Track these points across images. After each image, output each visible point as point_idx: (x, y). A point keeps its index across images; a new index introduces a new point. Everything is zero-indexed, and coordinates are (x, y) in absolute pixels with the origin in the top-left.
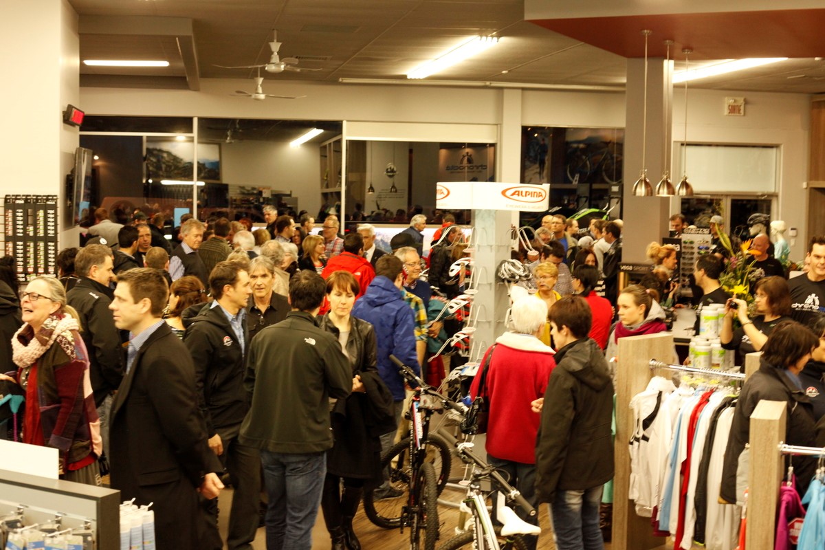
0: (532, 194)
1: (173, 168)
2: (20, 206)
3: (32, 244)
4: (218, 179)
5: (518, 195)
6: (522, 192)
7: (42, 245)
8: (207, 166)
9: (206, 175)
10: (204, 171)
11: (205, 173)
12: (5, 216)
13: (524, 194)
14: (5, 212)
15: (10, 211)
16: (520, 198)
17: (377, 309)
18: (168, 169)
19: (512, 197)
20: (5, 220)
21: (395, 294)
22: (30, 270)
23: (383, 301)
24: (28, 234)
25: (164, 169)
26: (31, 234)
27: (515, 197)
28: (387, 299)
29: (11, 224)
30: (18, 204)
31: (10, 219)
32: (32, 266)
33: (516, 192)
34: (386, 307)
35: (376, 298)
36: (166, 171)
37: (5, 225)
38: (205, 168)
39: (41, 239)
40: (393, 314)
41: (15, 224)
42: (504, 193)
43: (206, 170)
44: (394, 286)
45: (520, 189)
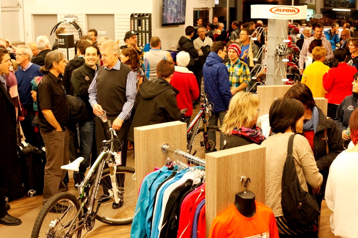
0: (287, 11)
1: (337, 3)
2: (136, 18)
3: (140, 34)
4: (355, 8)
5: (279, 11)
6: (281, 9)
7: (144, 34)
8: (349, 2)
9: (349, 6)
10: (348, 4)
11: (349, 5)
12: (131, 22)
13: (282, 10)
14: (131, 20)
15: (133, 20)
16: (280, 13)
17: (210, 67)
18: (335, 3)
19: (275, 12)
20: (131, 24)
21: (218, 60)
22: (140, 45)
23: (212, 63)
24: (139, 30)
25: (333, 3)
26: (140, 30)
27: (277, 12)
28: (214, 62)
29: (133, 25)
30: (135, 17)
31: (133, 24)
32: (141, 43)
33: (277, 9)
34: (214, 66)
35: (209, 62)
36: (334, 4)
37: (131, 26)
38: (349, 3)
39: (143, 32)
40: (216, 70)
41: (134, 26)
42: (271, 10)
43: (349, 4)
44: (218, 55)
45: (280, 8)
